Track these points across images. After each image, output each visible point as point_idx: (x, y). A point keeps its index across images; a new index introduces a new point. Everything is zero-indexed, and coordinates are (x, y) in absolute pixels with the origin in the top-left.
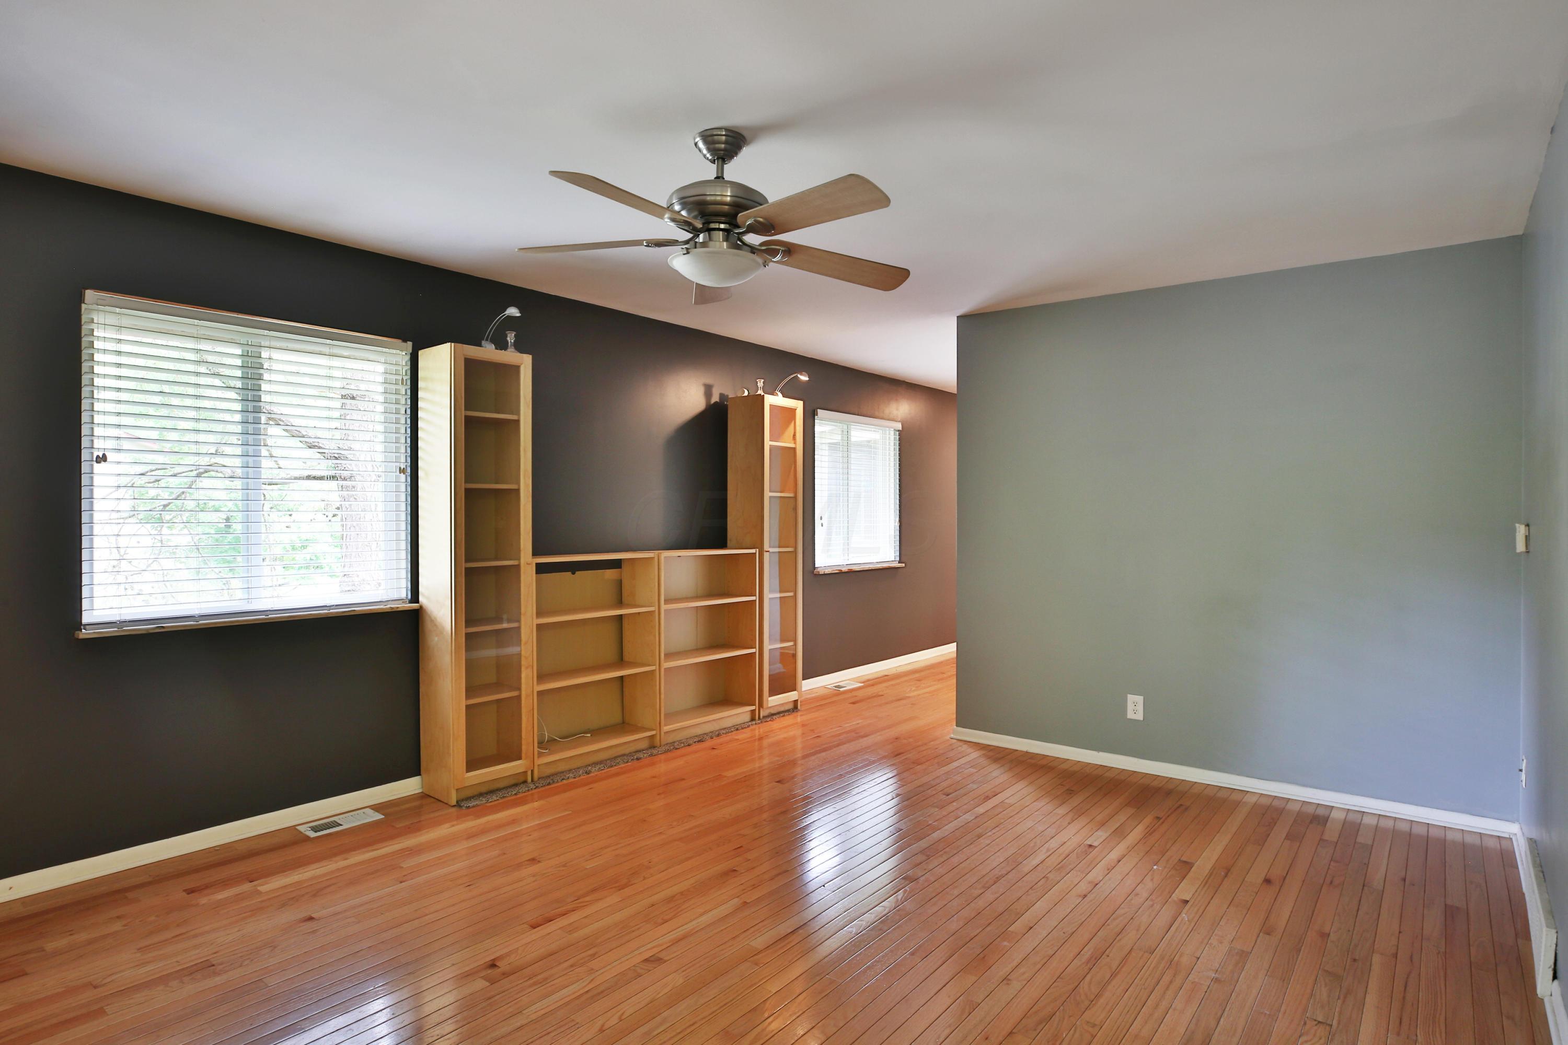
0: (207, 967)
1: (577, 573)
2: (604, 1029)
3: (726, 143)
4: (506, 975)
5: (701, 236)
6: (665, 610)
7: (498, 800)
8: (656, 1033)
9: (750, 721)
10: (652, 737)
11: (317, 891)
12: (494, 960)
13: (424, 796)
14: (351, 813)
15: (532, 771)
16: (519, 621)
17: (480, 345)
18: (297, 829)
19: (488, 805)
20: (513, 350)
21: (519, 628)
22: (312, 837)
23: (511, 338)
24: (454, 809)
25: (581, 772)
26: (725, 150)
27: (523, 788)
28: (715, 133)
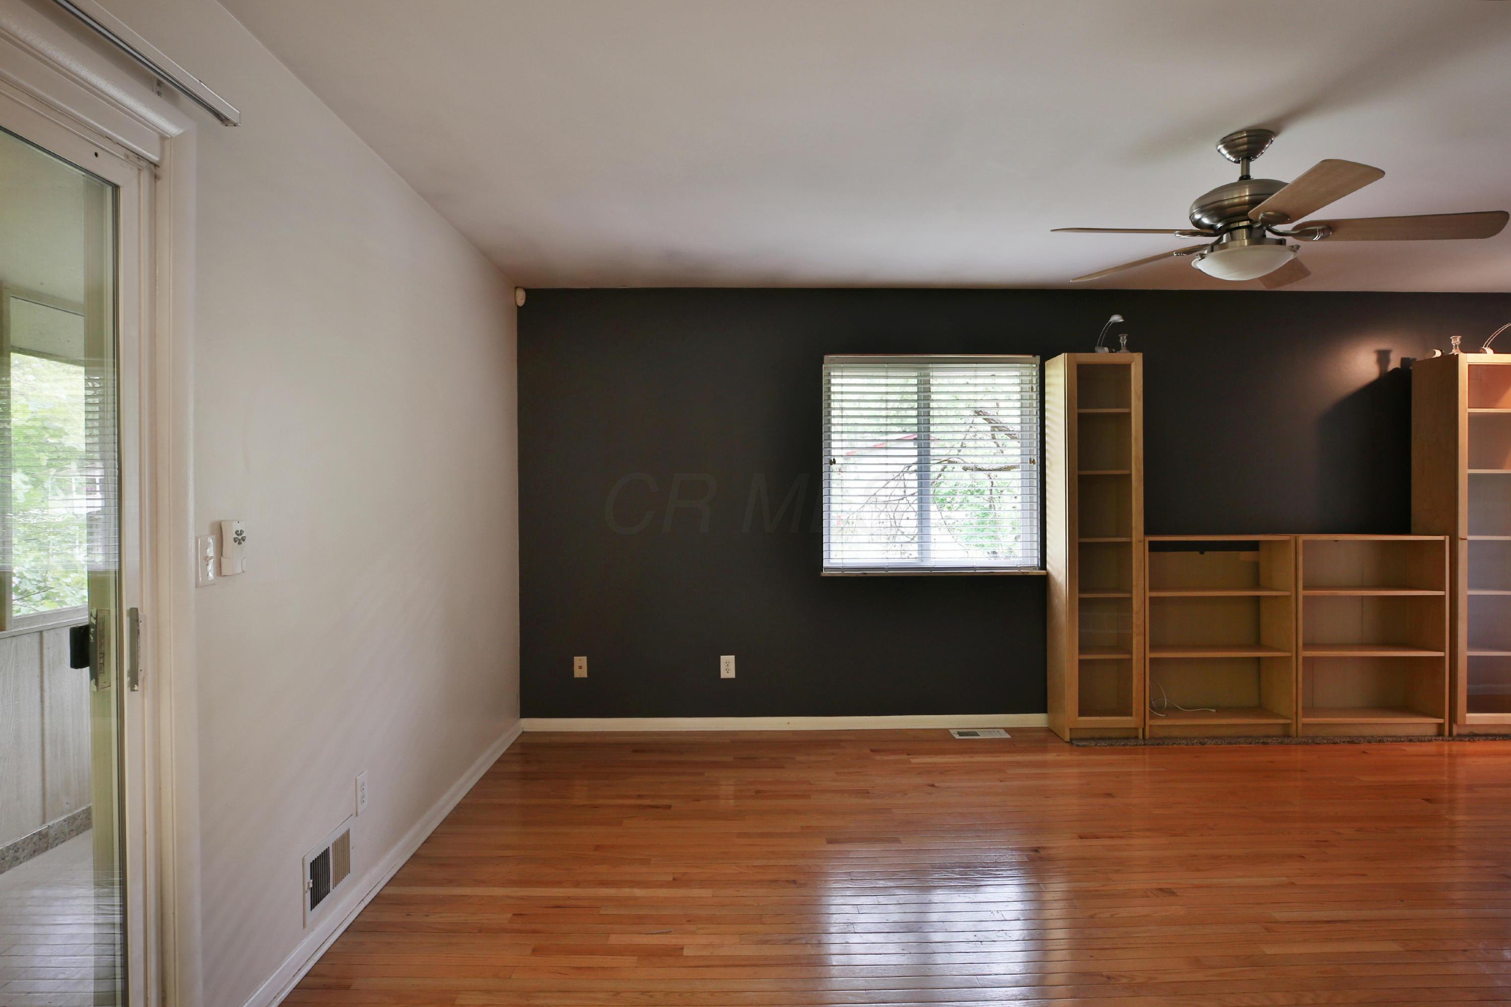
0: (865, 793)
1: (1206, 553)
2: (1095, 916)
3: (1248, 143)
4: (1041, 859)
5: (1225, 236)
6: (1304, 597)
7: (1106, 746)
8: (1137, 935)
9: (1436, 736)
10: (1287, 726)
11: (944, 771)
12: (1039, 847)
13: (1049, 730)
14: (989, 730)
15: (1144, 729)
16: (1131, 592)
17: (1094, 351)
18: (949, 731)
19: (1097, 748)
20: (1125, 351)
21: (1131, 599)
22: (956, 738)
23: (1123, 340)
24: (1066, 745)
25: (1195, 741)
26: (1247, 150)
27: (1133, 742)
28: (1235, 138)
